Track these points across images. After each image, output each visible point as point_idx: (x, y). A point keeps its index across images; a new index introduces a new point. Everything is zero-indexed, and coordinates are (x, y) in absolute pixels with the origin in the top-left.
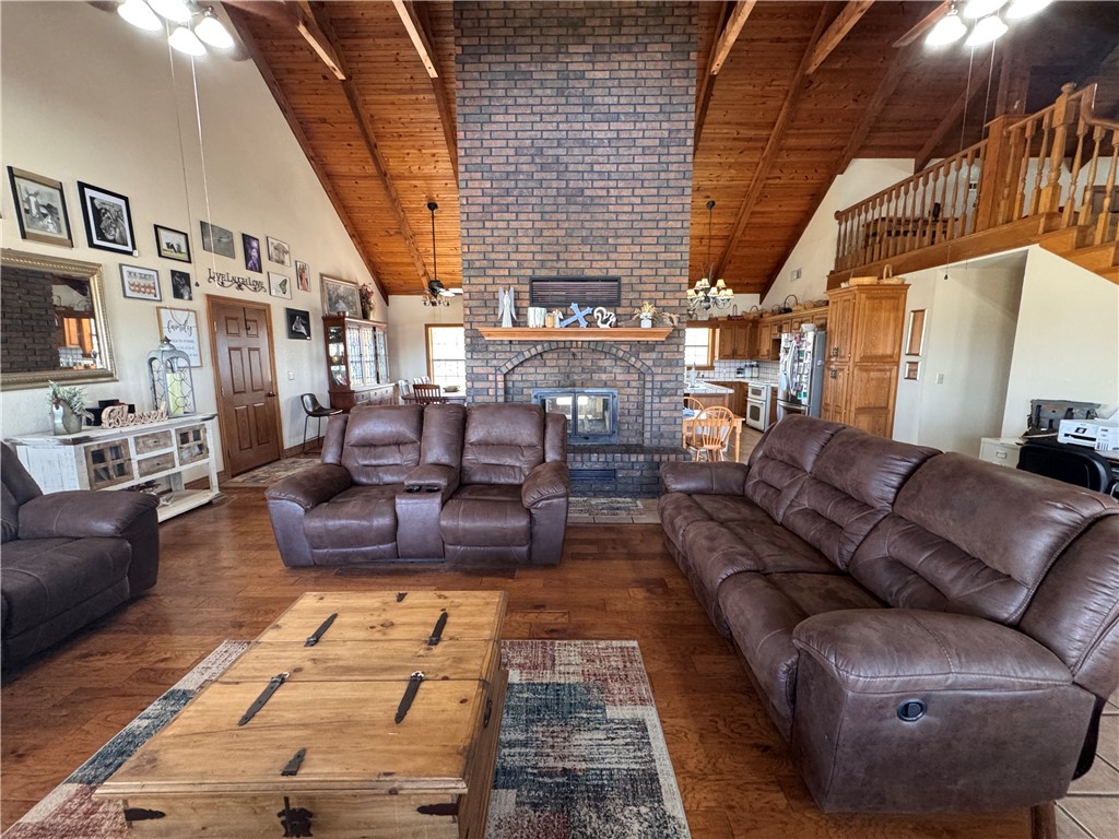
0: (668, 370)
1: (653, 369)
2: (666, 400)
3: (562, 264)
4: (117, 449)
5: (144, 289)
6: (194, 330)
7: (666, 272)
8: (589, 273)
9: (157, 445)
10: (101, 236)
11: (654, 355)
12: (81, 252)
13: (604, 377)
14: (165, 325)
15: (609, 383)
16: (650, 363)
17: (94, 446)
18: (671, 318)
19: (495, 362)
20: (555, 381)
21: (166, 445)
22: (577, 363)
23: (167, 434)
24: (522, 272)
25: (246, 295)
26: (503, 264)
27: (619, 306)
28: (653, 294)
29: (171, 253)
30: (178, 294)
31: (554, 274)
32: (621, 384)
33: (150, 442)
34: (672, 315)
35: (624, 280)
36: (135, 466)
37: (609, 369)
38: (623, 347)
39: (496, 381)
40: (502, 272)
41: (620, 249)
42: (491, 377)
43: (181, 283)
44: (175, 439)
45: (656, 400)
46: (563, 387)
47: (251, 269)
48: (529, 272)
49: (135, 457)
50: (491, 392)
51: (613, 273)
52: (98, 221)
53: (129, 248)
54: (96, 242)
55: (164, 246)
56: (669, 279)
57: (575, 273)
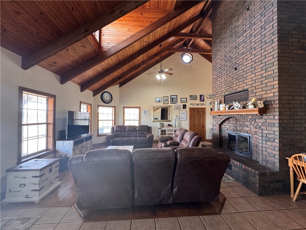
0: (269, 128)
1: (262, 127)
2: (269, 143)
3: (231, 89)
4: (165, 131)
5: (178, 108)
6: (186, 114)
7: (266, 81)
8: (238, 90)
9: (171, 131)
10: (172, 102)
11: (262, 121)
12: (170, 104)
13: (247, 129)
14: (180, 113)
15: (249, 131)
16: (260, 124)
17: (162, 130)
18: (260, 103)
19: (217, 121)
20: (232, 129)
21: (172, 132)
22: (238, 122)
23: (172, 130)
25: (200, 106)
27: (248, 100)
28: (261, 92)
29: (183, 102)
30: (183, 108)
31: (229, 93)
32: (253, 133)
33: (170, 131)
34: (260, 102)
35: (249, 90)
36: (167, 134)
37: (249, 126)
38: (249, 117)
41: (248, 78)
42: (216, 126)
43: (184, 106)
44: (174, 131)
45: (264, 142)
46: (235, 131)
47: (201, 101)
48: (224, 94)
49: (167, 132)
50: (216, 130)
51: (245, 88)
52: (172, 100)
53: (176, 103)
54: (172, 103)
55: (182, 101)
56: (268, 84)
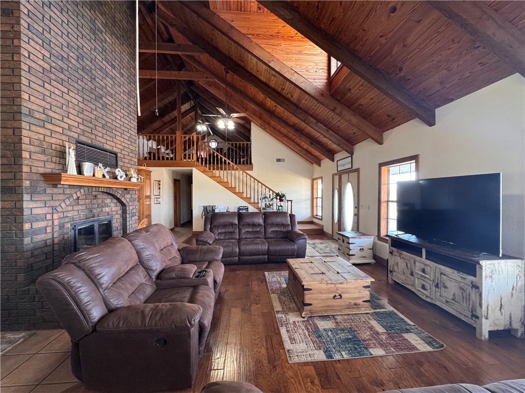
1: (129, 203)
3: (93, 137)
8: (105, 147)
11: (129, 196)
15: (109, 213)
16: (128, 200)
19: (52, 203)
24: (72, 134)
26: (58, 122)
31: (89, 142)
35: (119, 155)
39: (53, 220)
40: (57, 129)
42: (49, 217)
48: (76, 136)
50: (49, 230)
51: (115, 150)
57: (100, 145)
